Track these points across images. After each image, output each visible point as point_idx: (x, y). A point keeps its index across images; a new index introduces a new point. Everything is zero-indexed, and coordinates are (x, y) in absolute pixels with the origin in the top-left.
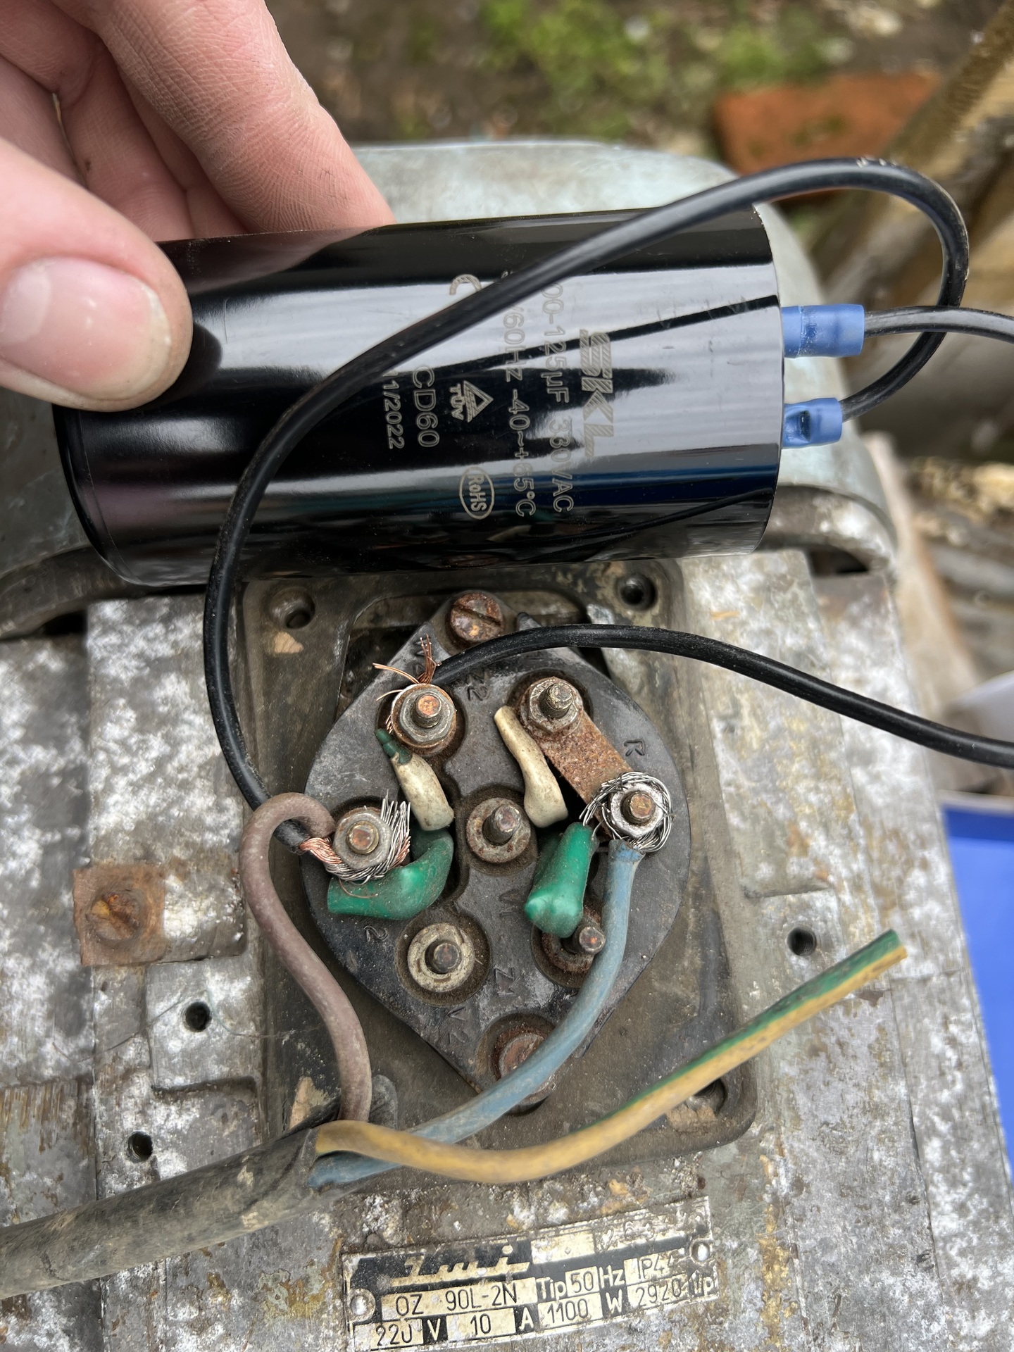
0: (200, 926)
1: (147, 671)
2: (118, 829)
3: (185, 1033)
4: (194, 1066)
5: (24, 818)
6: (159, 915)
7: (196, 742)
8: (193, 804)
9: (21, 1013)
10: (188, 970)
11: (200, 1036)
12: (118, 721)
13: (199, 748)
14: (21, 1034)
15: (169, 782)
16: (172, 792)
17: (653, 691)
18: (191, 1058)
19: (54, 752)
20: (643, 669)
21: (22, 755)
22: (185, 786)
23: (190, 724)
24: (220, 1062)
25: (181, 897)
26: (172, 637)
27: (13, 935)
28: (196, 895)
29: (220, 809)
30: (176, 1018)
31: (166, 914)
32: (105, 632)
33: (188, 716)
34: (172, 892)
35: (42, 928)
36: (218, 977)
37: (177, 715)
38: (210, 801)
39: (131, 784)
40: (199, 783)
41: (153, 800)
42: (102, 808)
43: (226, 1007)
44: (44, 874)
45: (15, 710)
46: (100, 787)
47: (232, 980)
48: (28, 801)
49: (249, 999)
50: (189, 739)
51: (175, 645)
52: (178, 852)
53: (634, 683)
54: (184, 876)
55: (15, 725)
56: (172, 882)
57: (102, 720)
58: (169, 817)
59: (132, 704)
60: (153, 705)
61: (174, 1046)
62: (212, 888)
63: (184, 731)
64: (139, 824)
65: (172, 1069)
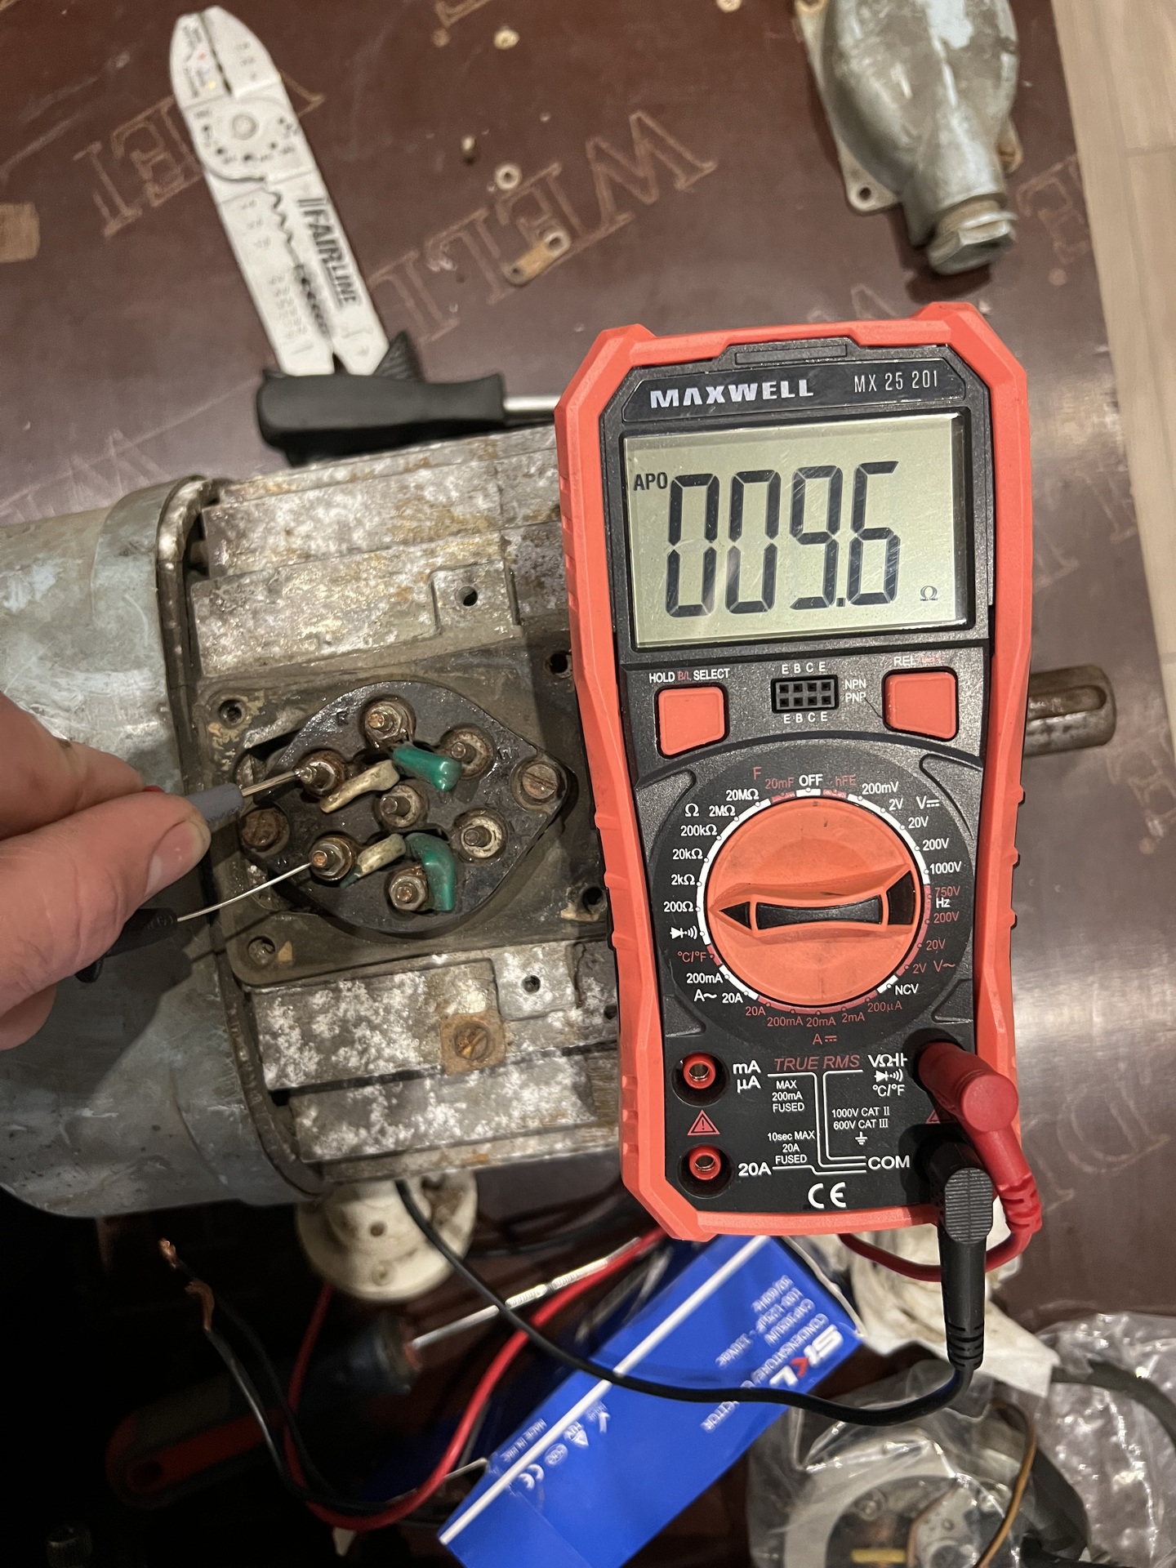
0: (477, 989)
1: (311, 1044)
2: (418, 1049)
3: (541, 990)
4: (560, 983)
5: (420, 1119)
6: (472, 1016)
7: (358, 1006)
8: (400, 1003)
9: (547, 1102)
10: (502, 993)
11: (542, 982)
12: (347, 1059)
13: (362, 1003)
14: (560, 1100)
15: (385, 1020)
16: (392, 1018)
17: (303, 701)
18: (556, 985)
19: (374, 1105)
20: (287, 708)
21: (377, 1127)
22: (387, 1010)
23: (346, 1011)
24: (555, 966)
25: (460, 1003)
26: (287, 1031)
27: (498, 1114)
28: (459, 994)
29: (402, 985)
30: (532, 998)
31: (471, 1011)
32: (286, 1076)
33: (341, 1013)
34: (457, 1009)
35: (493, 1096)
36: (506, 974)
37: (341, 1021)
38: (397, 992)
39: (388, 1044)
40: (385, 1001)
41: (399, 1029)
42: (405, 1062)
43: (524, 966)
44: (457, 1101)
45: (346, 1136)
46: (392, 1065)
47: (507, 965)
48: (409, 1119)
49: (518, 953)
50: (357, 1011)
51: (291, 1028)
52: (431, 1009)
53: (299, 714)
54: (447, 1002)
55: (357, 1134)
56: (450, 1010)
57: (346, 1070)
58: (409, 1017)
59: (335, 1051)
60: (334, 1037)
61: (548, 997)
62: (453, 984)
63: (351, 1014)
64: (414, 1037)
65: (562, 996)
